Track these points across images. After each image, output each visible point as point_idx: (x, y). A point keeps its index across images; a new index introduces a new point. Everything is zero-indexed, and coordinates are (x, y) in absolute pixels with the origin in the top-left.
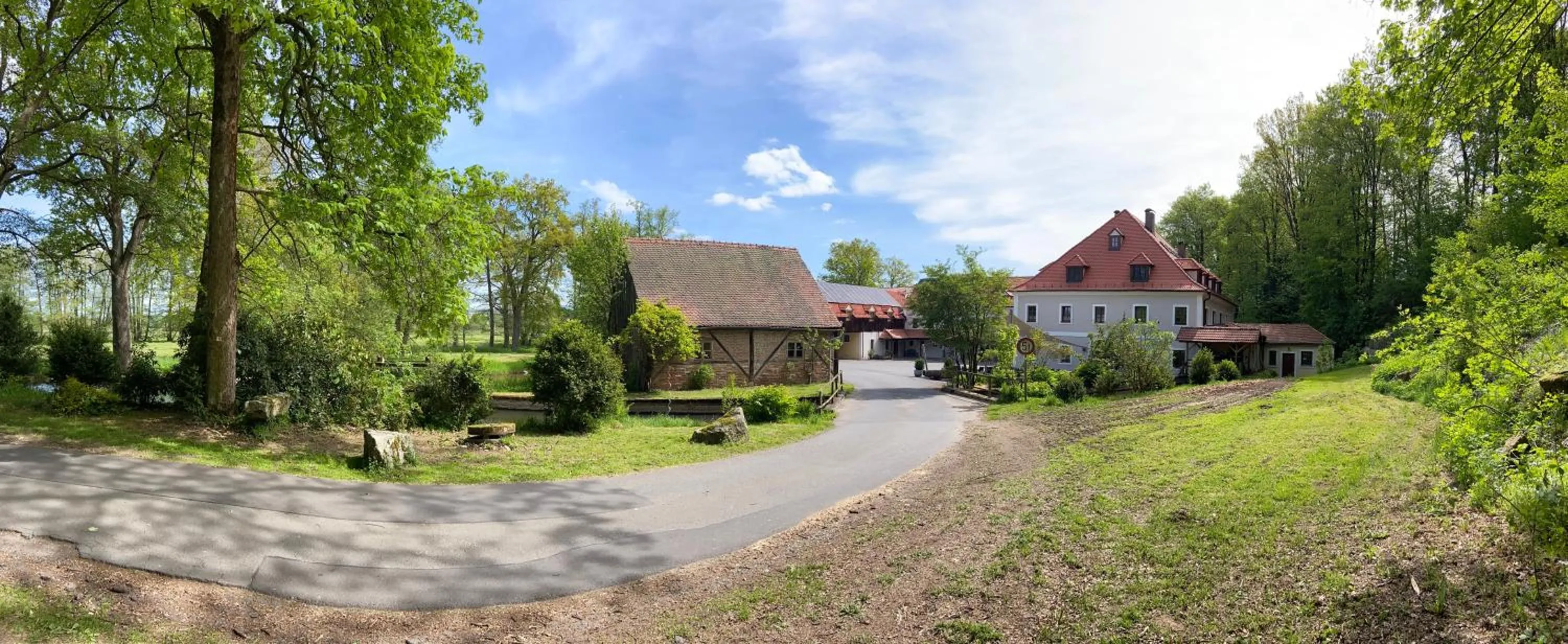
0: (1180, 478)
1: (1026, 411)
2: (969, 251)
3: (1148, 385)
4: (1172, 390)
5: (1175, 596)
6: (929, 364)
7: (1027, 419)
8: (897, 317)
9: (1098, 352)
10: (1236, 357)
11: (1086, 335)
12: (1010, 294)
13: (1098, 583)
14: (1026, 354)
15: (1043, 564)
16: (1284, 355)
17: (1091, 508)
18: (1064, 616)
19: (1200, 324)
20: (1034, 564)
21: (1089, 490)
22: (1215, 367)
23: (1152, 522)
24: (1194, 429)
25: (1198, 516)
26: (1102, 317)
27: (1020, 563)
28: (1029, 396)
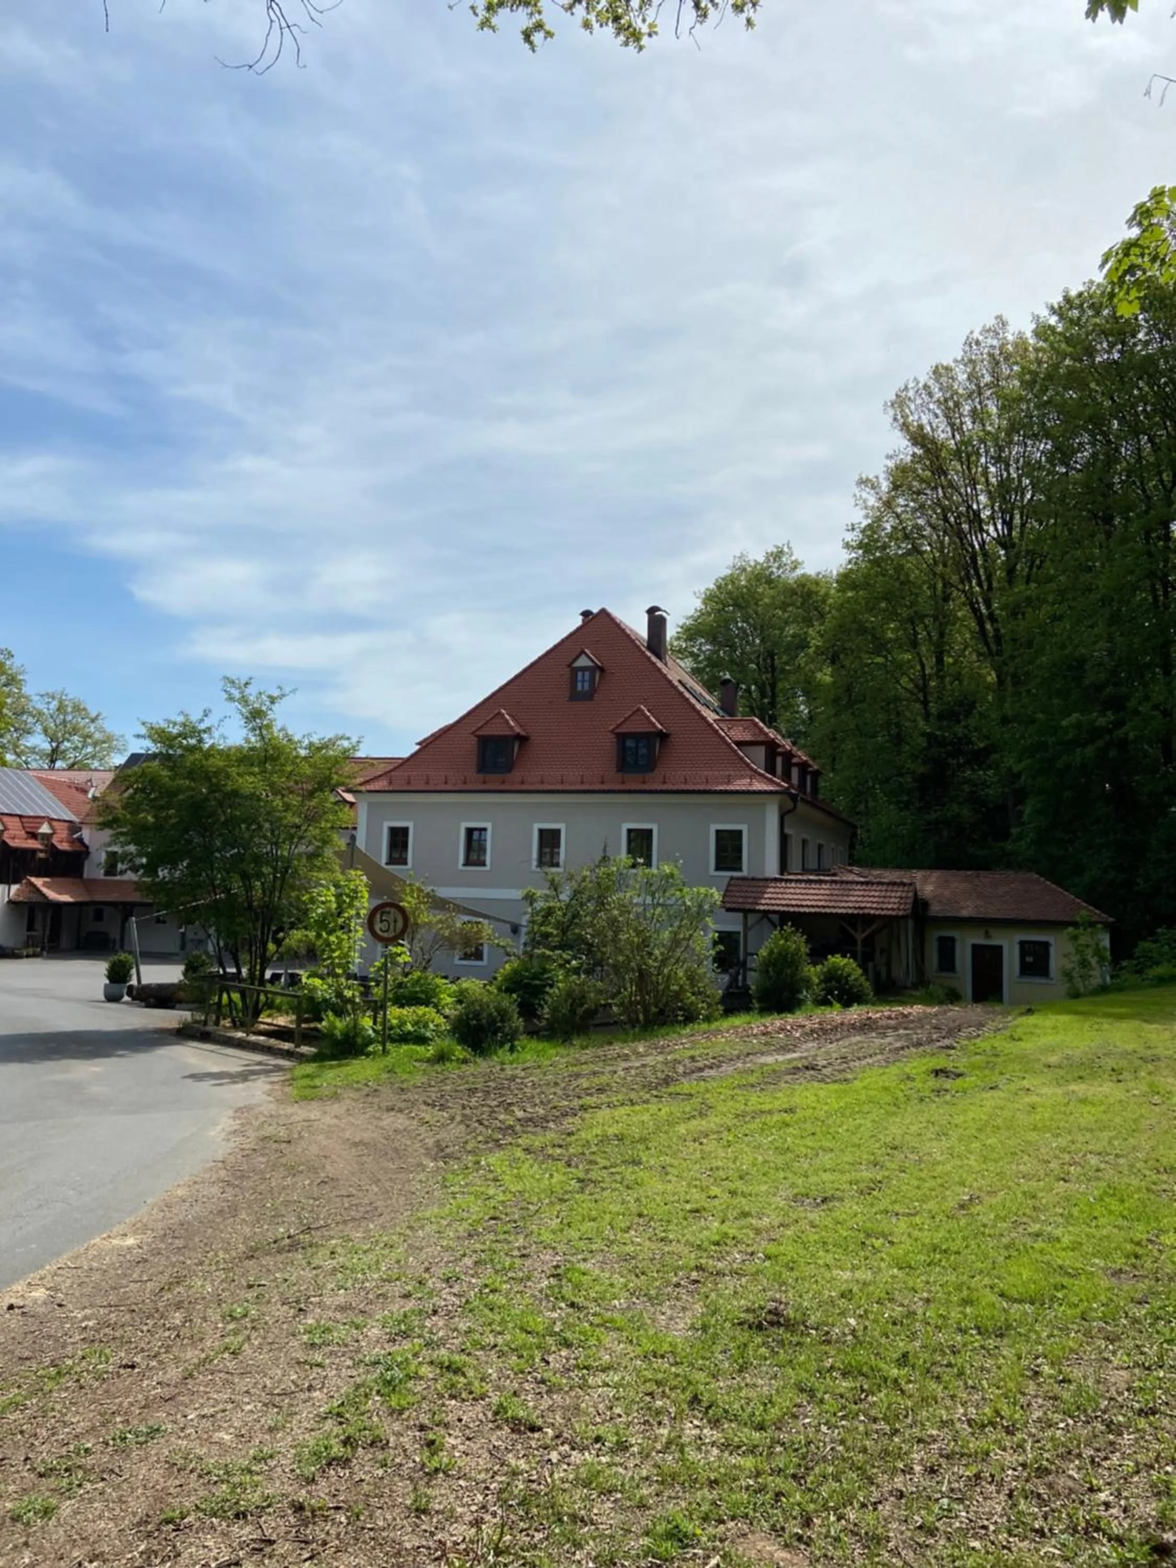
0: (758, 1231)
1: (385, 1076)
2: (252, 692)
3: (661, 1012)
4: (715, 1025)
5: (778, 1495)
6: (143, 968)
7: (388, 1096)
8: (65, 846)
9: (546, 936)
10: (859, 948)
11: (518, 894)
12: (349, 797)
13: (585, 1463)
14: (387, 942)
15: (446, 1426)
16: (975, 947)
17: (554, 1296)
18: (508, 1538)
19: (771, 868)
20: (422, 1428)
21: (547, 1256)
22: (813, 972)
23: (705, 1328)
24: (776, 1117)
25: (812, 1320)
26: (554, 854)
27: (389, 1428)
28: (393, 1041)
